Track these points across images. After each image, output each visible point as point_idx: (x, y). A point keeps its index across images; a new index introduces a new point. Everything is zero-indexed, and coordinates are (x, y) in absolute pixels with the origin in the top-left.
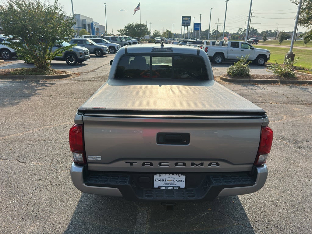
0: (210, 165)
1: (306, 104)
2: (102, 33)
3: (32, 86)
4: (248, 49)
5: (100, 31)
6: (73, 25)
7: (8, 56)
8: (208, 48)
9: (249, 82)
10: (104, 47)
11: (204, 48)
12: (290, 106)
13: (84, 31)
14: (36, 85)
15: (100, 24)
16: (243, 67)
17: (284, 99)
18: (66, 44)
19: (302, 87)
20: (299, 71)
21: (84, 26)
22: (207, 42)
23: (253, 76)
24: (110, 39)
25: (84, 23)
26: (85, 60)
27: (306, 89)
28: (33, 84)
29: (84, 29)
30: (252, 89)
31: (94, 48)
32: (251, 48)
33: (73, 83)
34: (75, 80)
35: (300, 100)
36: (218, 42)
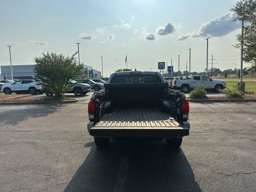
1: (247, 113)
2: (99, 77)
3: (53, 107)
4: (207, 80)
5: (98, 75)
6: (81, 69)
7: (34, 92)
8: (176, 81)
9: (207, 102)
10: (101, 85)
11: (174, 81)
12: (234, 115)
13: (86, 75)
14: (55, 107)
15: (97, 71)
16: (201, 91)
17: (232, 110)
18: (74, 82)
19: (248, 103)
20: (248, 95)
21: (86, 72)
22: (176, 78)
23: (209, 97)
24: (105, 79)
25: (86, 70)
26: (87, 93)
27: (250, 104)
28: (53, 106)
29: (86, 74)
30: (208, 105)
31: (94, 85)
32: (209, 80)
33: (80, 105)
34: (81, 104)
35: (243, 111)
36: (184, 77)
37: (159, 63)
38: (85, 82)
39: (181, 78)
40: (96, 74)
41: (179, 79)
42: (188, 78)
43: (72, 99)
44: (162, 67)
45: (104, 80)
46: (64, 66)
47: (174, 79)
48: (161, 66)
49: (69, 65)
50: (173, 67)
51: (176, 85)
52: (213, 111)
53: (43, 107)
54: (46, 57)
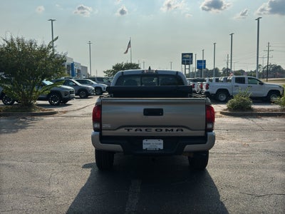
0: (177, 130)
2: (85, 75)
4: (256, 84)
5: (82, 72)
8: (209, 85)
10: (89, 88)
11: (205, 85)
14: (24, 120)
15: (82, 65)
16: (244, 100)
23: (256, 109)
24: (96, 79)
26: (70, 100)
28: (21, 120)
31: (79, 89)
32: (259, 84)
33: (61, 119)
34: (62, 117)
36: (221, 79)
37: (183, 54)
38: (67, 83)
39: (217, 80)
40: (79, 71)
41: (214, 81)
42: (226, 80)
43: (47, 110)
44: (187, 61)
45: (94, 81)
46: (38, 59)
47: (205, 81)
48: (187, 59)
49: (43, 57)
50: (205, 61)
51: (208, 90)
52: (259, 128)
53: (5, 120)
54: (9, 44)
